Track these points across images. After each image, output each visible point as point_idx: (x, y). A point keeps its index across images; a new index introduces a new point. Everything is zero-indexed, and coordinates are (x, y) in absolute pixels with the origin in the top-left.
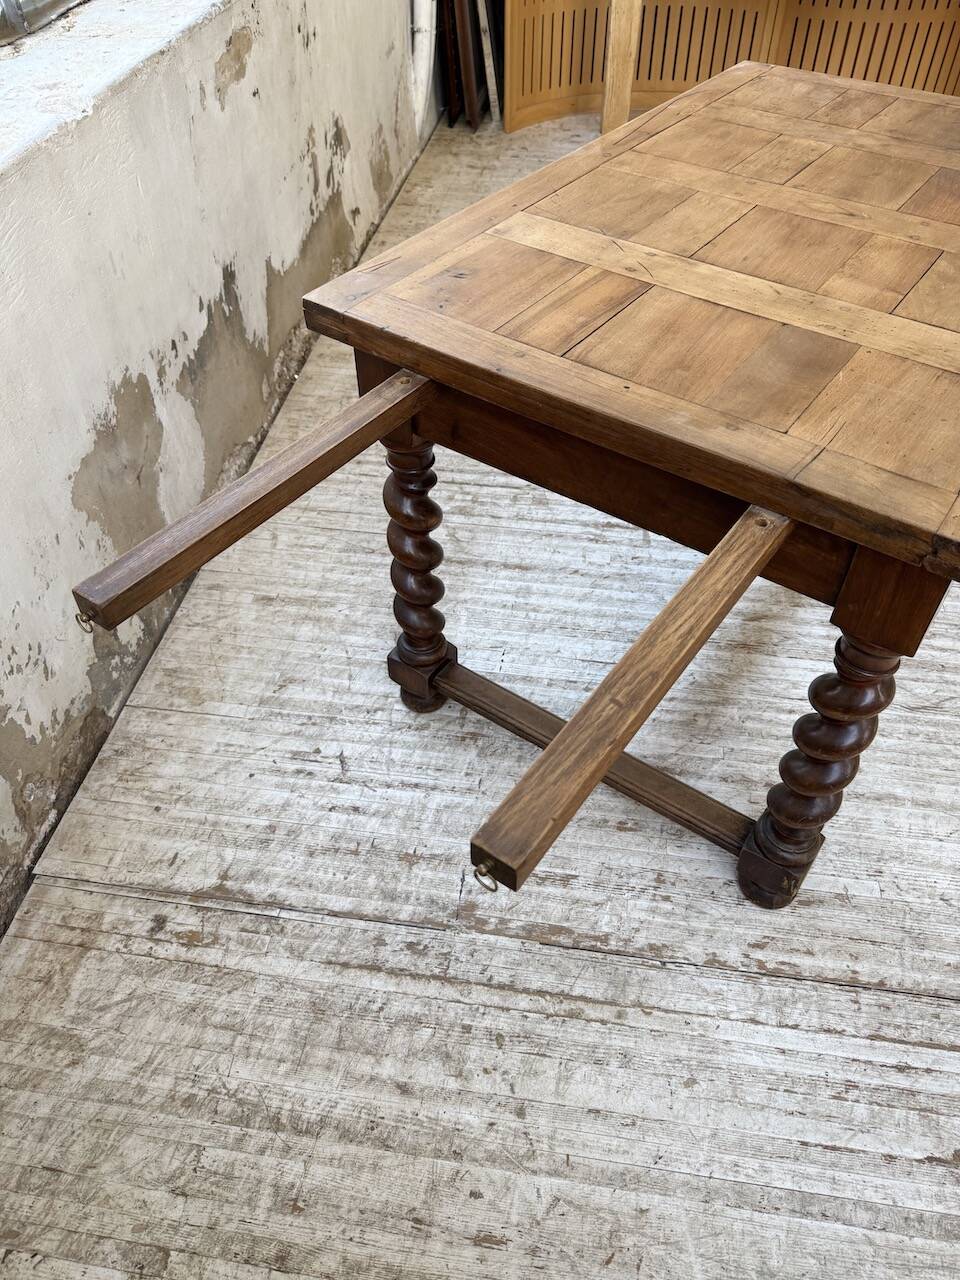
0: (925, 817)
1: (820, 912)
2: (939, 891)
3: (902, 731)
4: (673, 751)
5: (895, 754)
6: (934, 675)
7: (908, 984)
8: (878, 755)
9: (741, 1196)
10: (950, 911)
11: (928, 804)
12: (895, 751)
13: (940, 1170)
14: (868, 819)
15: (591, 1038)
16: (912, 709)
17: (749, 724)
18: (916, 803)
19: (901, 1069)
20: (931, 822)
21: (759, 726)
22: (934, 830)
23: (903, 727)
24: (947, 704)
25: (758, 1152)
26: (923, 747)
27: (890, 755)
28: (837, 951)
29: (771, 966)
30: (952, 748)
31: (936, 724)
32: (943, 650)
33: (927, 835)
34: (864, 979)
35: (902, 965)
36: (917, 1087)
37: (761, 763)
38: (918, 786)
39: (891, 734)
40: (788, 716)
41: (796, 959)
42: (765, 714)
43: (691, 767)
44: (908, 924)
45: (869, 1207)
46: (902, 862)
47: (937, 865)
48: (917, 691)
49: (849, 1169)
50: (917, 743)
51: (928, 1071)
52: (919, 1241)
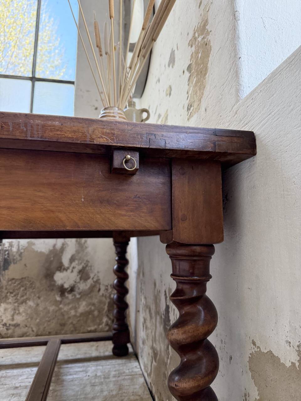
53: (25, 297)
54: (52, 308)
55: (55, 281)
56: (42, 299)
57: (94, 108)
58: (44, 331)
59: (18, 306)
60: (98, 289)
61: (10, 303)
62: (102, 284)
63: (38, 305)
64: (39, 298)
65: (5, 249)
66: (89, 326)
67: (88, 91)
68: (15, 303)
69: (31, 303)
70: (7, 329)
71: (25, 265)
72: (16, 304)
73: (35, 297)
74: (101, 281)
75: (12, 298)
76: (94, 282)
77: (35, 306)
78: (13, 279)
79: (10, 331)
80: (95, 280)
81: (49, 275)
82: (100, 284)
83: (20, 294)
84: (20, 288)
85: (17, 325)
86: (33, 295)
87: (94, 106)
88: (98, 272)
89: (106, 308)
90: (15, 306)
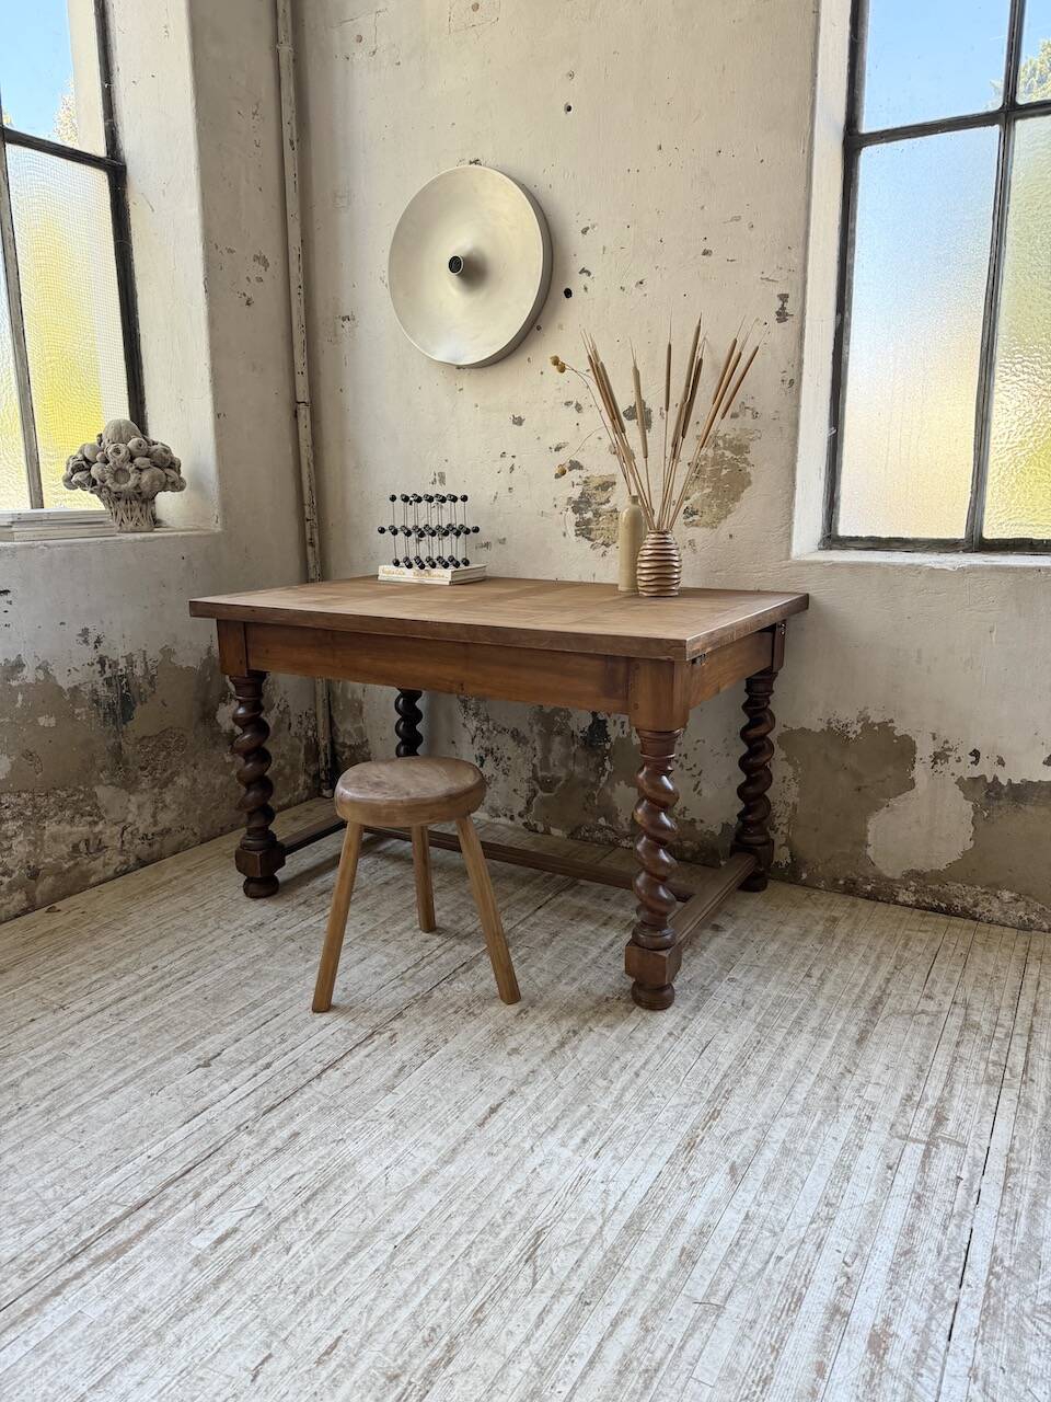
0: (415, 1171)
1: (390, 1072)
2: (348, 1142)
3: (516, 1209)
4: (579, 1056)
5: (492, 1188)
6: (578, 1285)
7: (306, 1089)
8: (499, 1175)
9: (280, 989)
10: (330, 1139)
11: (424, 1180)
12: (496, 1189)
13: (211, 1055)
14: (441, 1134)
15: (399, 966)
16: (539, 1234)
17: (584, 1108)
18: (432, 1173)
19: (268, 1066)
20: (407, 1173)
21: (578, 1114)
22: (399, 1169)
23: (520, 1213)
24: (528, 1271)
25: (291, 999)
26: (488, 1214)
27: (495, 1182)
28: (358, 1068)
29: (376, 1037)
30: (472, 1237)
31: (507, 1242)
32: (615, 1324)
33: (398, 1162)
34: (329, 1071)
35: (320, 1093)
36: (253, 1066)
37: (538, 1098)
38: (448, 1185)
39: (517, 1198)
40: (581, 1136)
41: (370, 1048)
42: (590, 1124)
43: (555, 1060)
44: (343, 1111)
45: (231, 1023)
46: (389, 1134)
47: (369, 1152)
48: (562, 1254)
49: (250, 1025)
50: (493, 1213)
51: (255, 1075)
52: (197, 1033)
53: (169, 772)
54: (220, 780)
55: (218, 725)
56: (200, 766)
57: (244, 299)
58: (213, 828)
59: (161, 793)
60: (287, 726)
61: (145, 790)
62: (293, 714)
63: (195, 780)
64: (195, 766)
65: (119, 673)
66: (281, 798)
67: (230, 251)
68: (154, 787)
69: (182, 781)
70: (150, 845)
71: (163, 702)
72: (156, 790)
73: (188, 766)
74: (291, 709)
75: (146, 779)
76: (280, 712)
77: (189, 784)
78: (144, 737)
79: (156, 847)
80: (281, 708)
81: (208, 716)
82: (289, 714)
83: (159, 767)
84: (158, 755)
85: (166, 832)
86: (183, 763)
87: (245, 295)
88: (285, 693)
89: (302, 756)
90: (155, 794)
